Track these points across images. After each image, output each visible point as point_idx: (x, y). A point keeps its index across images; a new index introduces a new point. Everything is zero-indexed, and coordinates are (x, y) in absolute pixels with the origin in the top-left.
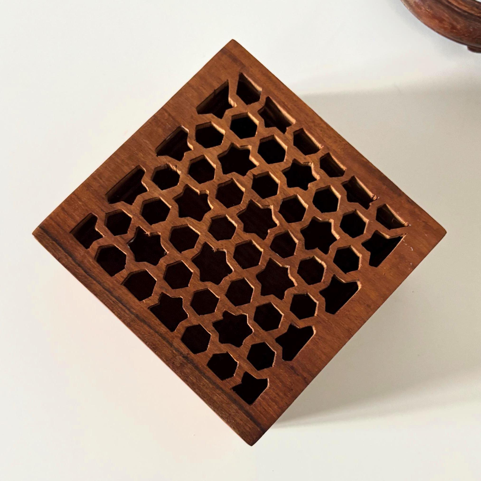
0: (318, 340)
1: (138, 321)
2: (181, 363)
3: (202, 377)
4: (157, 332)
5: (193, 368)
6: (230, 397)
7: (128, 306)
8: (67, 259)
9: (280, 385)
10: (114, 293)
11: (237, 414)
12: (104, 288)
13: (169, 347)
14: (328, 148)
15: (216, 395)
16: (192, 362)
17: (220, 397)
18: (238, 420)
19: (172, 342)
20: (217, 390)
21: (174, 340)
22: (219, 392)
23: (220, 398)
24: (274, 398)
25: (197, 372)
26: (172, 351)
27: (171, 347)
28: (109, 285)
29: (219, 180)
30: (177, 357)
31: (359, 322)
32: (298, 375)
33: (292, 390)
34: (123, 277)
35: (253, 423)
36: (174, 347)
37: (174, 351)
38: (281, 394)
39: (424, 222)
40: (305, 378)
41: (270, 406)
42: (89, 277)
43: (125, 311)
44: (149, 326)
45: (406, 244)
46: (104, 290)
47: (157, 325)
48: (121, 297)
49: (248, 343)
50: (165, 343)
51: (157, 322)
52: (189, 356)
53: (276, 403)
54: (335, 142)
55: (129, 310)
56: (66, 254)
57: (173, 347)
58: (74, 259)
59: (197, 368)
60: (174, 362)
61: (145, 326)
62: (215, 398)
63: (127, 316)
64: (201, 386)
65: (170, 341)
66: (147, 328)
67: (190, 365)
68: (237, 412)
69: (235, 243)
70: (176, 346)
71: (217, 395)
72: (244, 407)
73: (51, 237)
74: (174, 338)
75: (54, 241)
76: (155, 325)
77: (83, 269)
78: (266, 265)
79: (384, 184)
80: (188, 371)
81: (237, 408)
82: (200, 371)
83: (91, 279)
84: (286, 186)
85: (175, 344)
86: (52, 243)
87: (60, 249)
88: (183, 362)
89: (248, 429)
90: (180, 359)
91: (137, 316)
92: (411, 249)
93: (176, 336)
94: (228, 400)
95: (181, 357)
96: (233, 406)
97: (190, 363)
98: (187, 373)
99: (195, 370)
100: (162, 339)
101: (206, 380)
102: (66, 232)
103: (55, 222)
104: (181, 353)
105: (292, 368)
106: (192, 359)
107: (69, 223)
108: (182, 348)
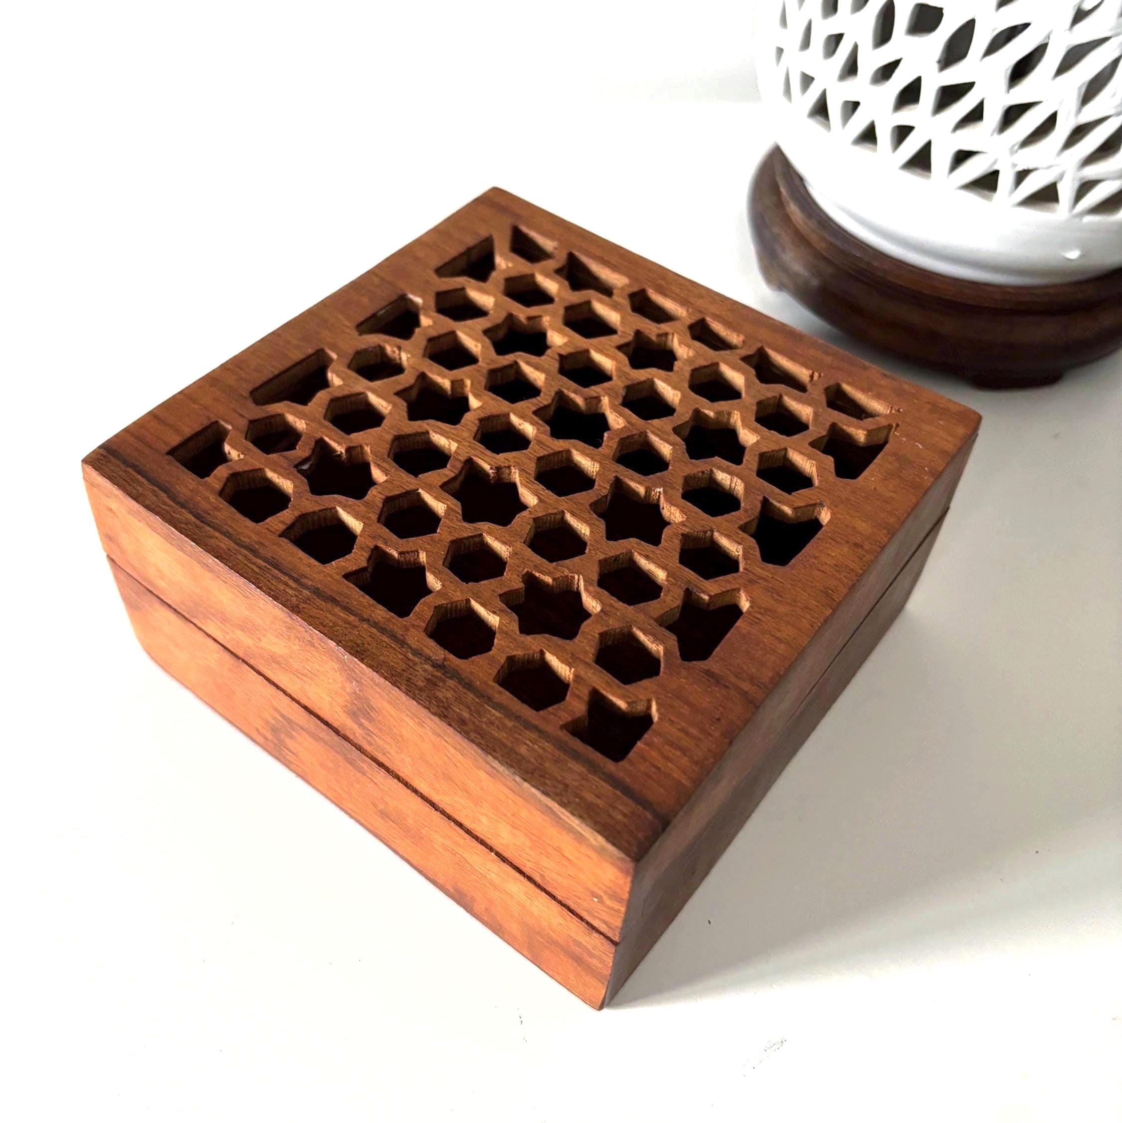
1: (319, 602)
2: (428, 680)
3: (486, 706)
4: (366, 620)
5: (461, 687)
6: (561, 746)
7: (294, 575)
8: (157, 496)
9: (686, 710)
10: (263, 552)
11: (583, 782)
12: (237, 544)
13: (397, 646)
15: (525, 744)
16: (455, 675)
17: (536, 746)
18: (590, 797)
19: (404, 638)
20: (528, 732)
21: (410, 633)
22: (533, 736)
23: (535, 750)
24: (676, 741)
25: (470, 696)
26: (406, 657)
27: (403, 647)
28: (250, 537)
29: (488, 364)
30: (418, 668)
31: (845, 577)
32: (727, 687)
33: (719, 719)
34: (283, 522)
35: (630, 802)
36: (410, 648)
37: (410, 656)
38: (694, 731)
40: (745, 693)
41: (671, 760)
42: (204, 526)
43: (286, 584)
44: (346, 609)
45: (904, 439)
46: (237, 547)
47: (364, 607)
48: (277, 557)
49: (590, 630)
50: (387, 640)
51: (365, 601)
52: (447, 664)
53: (684, 751)
54: (713, 303)
55: (296, 580)
56: (156, 489)
57: (406, 647)
58: (173, 497)
59: (469, 686)
60: (409, 678)
61: (337, 610)
62: (523, 750)
63: (290, 592)
64: (484, 726)
65: (398, 636)
66: (343, 614)
67: (450, 683)
68: (585, 779)
69: (535, 456)
70: (413, 645)
71: (528, 742)
72: (602, 765)
73: (125, 462)
74: (407, 630)
75: (130, 467)
76: (360, 608)
77: (191, 513)
80: (449, 695)
81: (583, 770)
82: (480, 694)
83: (207, 528)
84: (629, 367)
85: (411, 641)
87: (142, 479)
88: (433, 676)
89: (619, 817)
90: (425, 671)
91: (317, 592)
92: (916, 445)
93: (413, 626)
94: (557, 753)
95: (428, 667)
96: (572, 764)
97: (451, 678)
98: (444, 700)
99: (465, 691)
100: (378, 634)
101: (495, 712)
102: (158, 452)
103: (136, 438)
104: (427, 659)
105: (708, 673)
106: (455, 669)
107: (166, 438)
108: (429, 649)
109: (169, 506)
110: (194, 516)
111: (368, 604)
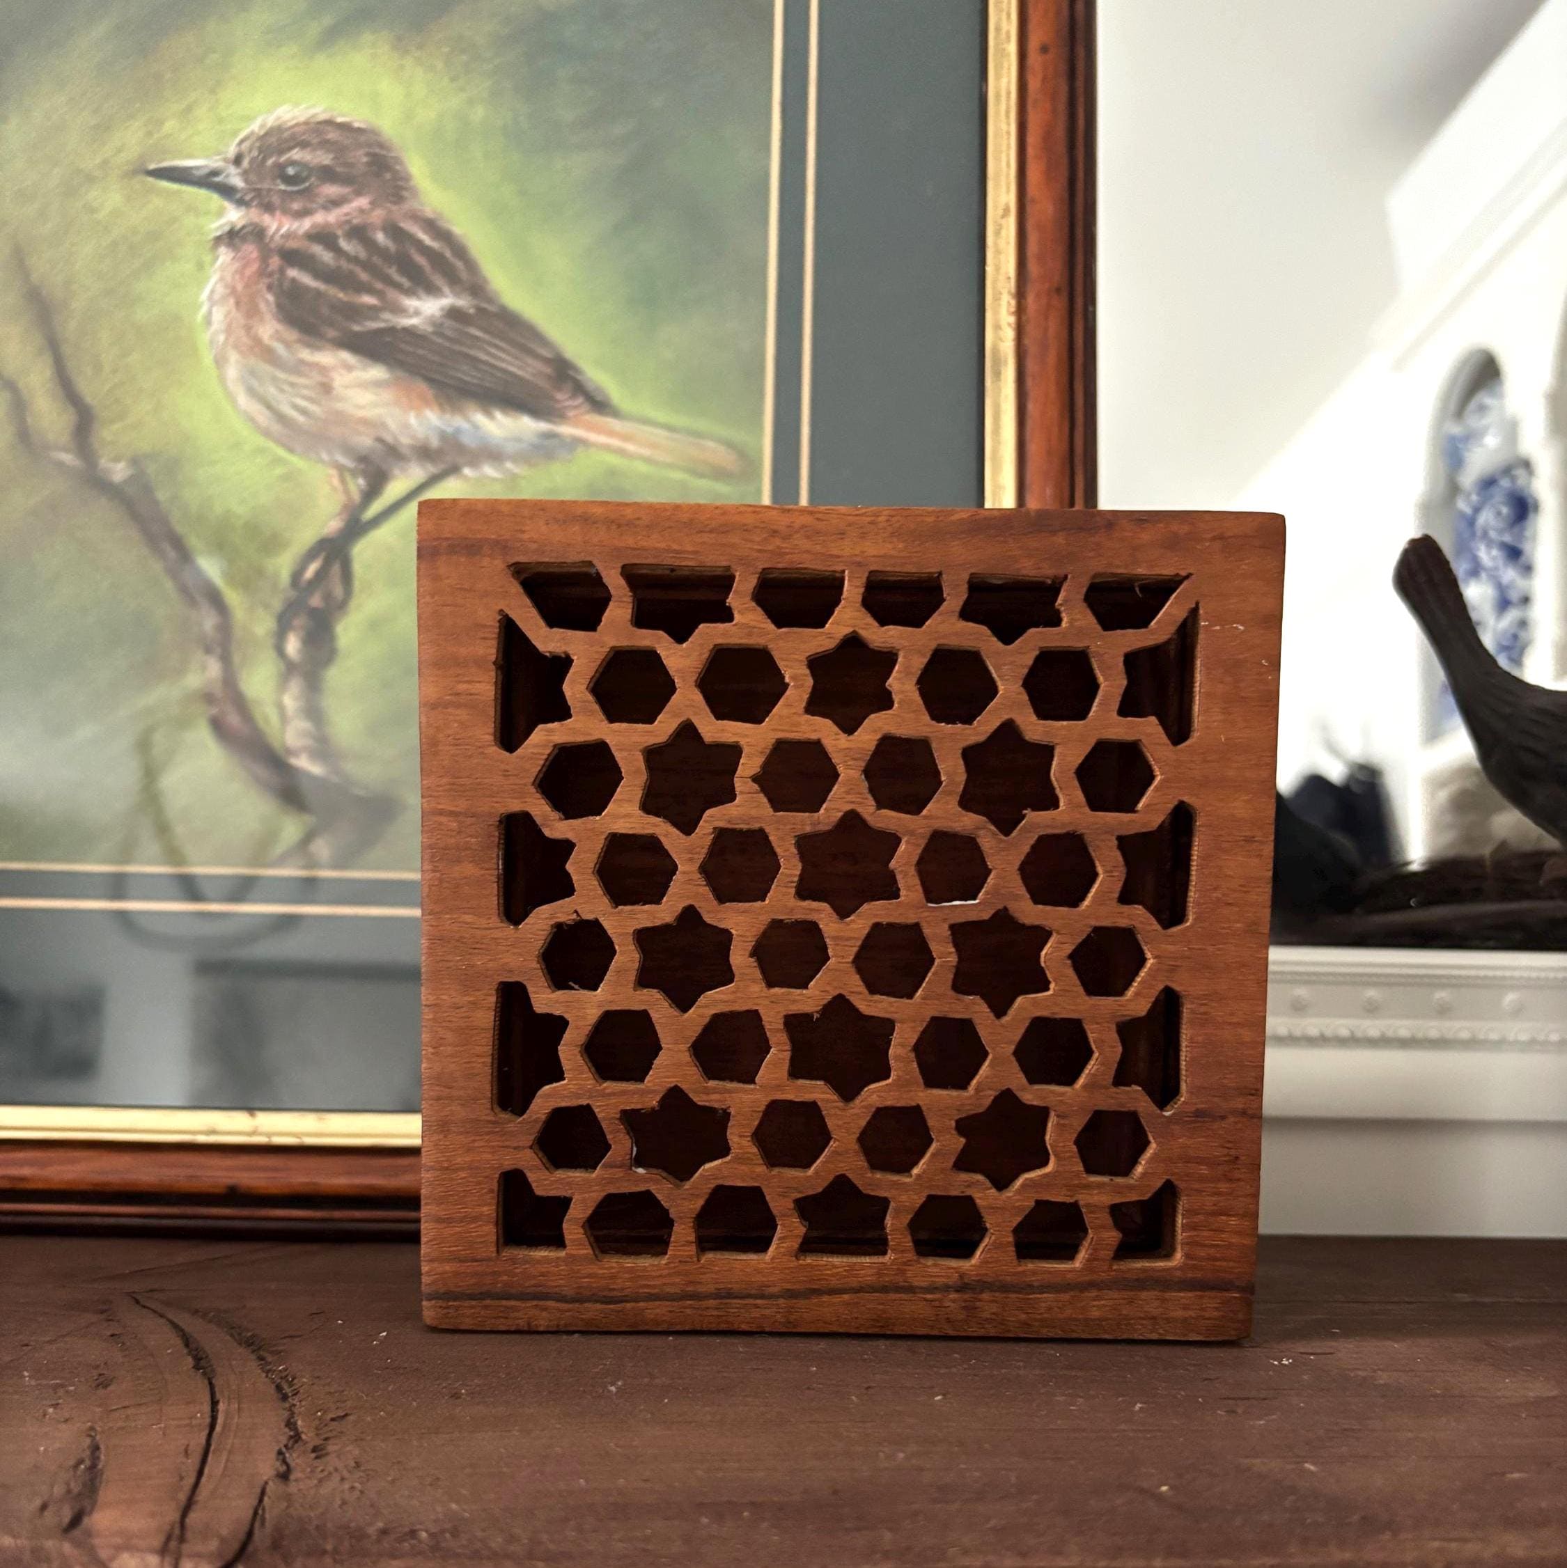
0: (1203, 1009)
1: (802, 1302)
2: (964, 1308)
3: (1033, 1295)
4: (860, 1290)
5: (997, 1294)
6: (1123, 1285)
7: (753, 1292)
8: (545, 1309)
9: (1204, 1170)
10: (701, 1289)
11: (1166, 1305)
12: (673, 1300)
13: (911, 1296)
14: (859, 564)
15: (1093, 1306)
16: (982, 1285)
17: (1103, 1302)
18: (1180, 1314)
19: (909, 1282)
20: (1086, 1294)
21: (909, 1274)
22: (1094, 1293)
23: (1105, 1306)
24: (1213, 1208)
25: (1013, 1296)
26: (925, 1300)
27: (914, 1293)
28: (672, 1284)
29: (690, 860)
30: (947, 1302)
32: (1223, 1118)
33: (1238, 1158)
34: (688, 1245)
35: (1213, 1294)
36: (920, 1289)
37: (929, 1296)
38: (1223, 1187)
39: (1214, 539)
40: (1244, 1113)
41: (1219, 1230)
42: (622, 1304)
43: (757, 1306)
44: (833, 1292)
45: (1218, 628)
46: (675, 1303)
47: (845, 1277)
48: (722, 1286)
49: (1064, 1147)
50: (898, 1296)
51: (839, 1270)
52: (966, 1281)
53: (1228, 1212)
54: (863, 536)
55: (762, 1297)
56: (535, 1303)
57: (917, 1290)
58: (561, 1298)
59: (1005, 1288)
60: (948, 1319)
61: (825, 1298)
62: (1095, 1313)
64: (1047, 1315)
65: (902, 1284)
66: (836, 1299)
67: (985, 1296)
68: (1164, 1300)
69: (848, 963)
70: (923, 1284)
71: (1095, 1303)
72: (1168, 1277)
73: (471, 1297)
74: (903, 1272)
75: (483, 1298)
76: (842, 1281)
77: (595, 1301)
78: (953, 950)
79: (1054, 533)
80: (994, 1308)
81: (1156, 1292)
82: (1019, 1289)
83: (629, 1305)
84: (843, 736)
85: (918, 1282)
86: (486, 1307)
87: (513, 1303)
88: (965, 1301)
89: (1215, 1313)
90: (954, 1301)
91: (791, 1294)
92: (1236, 628)
93: (905, 1264)
95: (953, 1296)
96: (1144, 1295)
97: (982, 1292)
98: (994, 1317)
101: (1045, 1295)
102: (489, 1259)
103: (448, 1261)
104: (946, 1288)
105: (1199, 1114)
106: (979, 1281)
107: (478, 1236)
108: (938, 1276)
109: (569, 1310)
110: (602, 1303)
111: (845, 1270)
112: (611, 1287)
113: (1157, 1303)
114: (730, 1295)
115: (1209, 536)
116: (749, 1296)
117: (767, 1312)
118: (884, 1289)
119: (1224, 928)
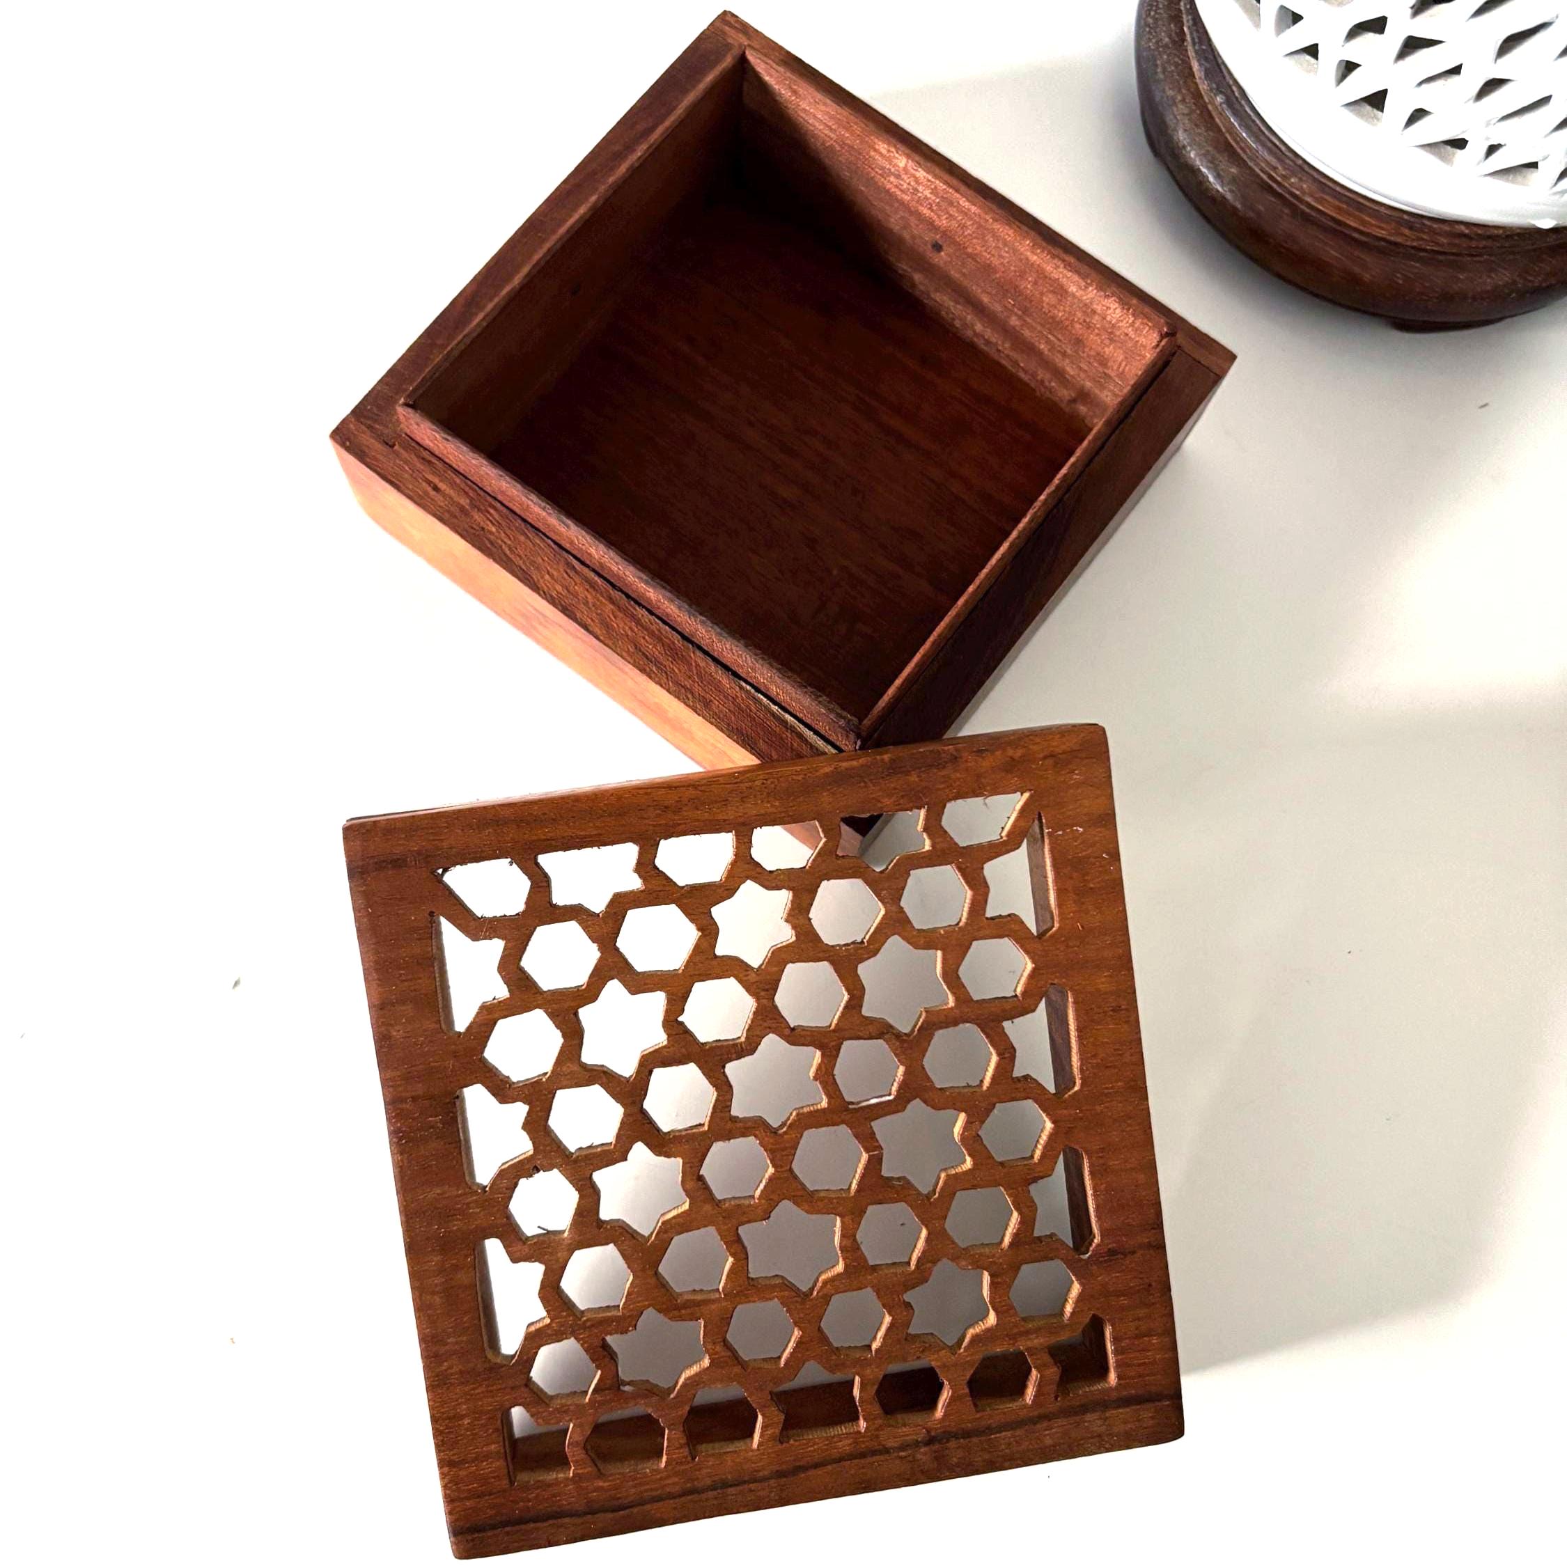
0: (1101, 1161)
1: (791, 1478)
2: (935, 1459)
3: (993, 1437)
4: (840, 1460)
5: (962, 1440)
7: (746, 1479)
9: (1124, 1301)
10: (699, 1484)
11: (1108, 1424)
12: (674, 1498)
13: (887, 1457)
14: (743, 824)
15: (1046, 1436)
16: (947, 1435)
17: (1054, 1431)
18: (1121, 1428)
19: (883, 1445)
20: (1038, 1426)
21: (882, 1438)
22: (1045, 1424)
23: (1057, 1433)
24: (1136, 1332)
25: (975, 1440)
26: (901, 1458)
27: (889, 1453)
28: (673, 1484)
29: (633, 1102)
30: (919, 1456)
31: (1131, 1055)
32: (1134, 1253)
33: (1150, 1285)
35: (1147, 1406)
36: (894, 1448)
37: (902, 1454)
38: (1142, 1313)
39: (1045, 758)
40: (1150, 1246)
41: (1144, 1350)
42: (631, 1510)
44: (816, 1466)
45: (1060, 833)
47: (827, 1450)
48: (716, 1478)
49: (1001, 1302)
50: (874, 1461)
51: (820, 1445)
52: (933, 1434)
54: (743, 800)
55: (755, 1481)
56: (551, 1522)
57: (891, 1450)
59: (967, 1434)
60: (922, 1471)
61: (811, 1472)
62: (1048, 1441)
65: (877, 1448)
66: (819, 1472)
67: (952, 1444)
68: (1106, 1419)
69: (787, 1171)
70: (895, 1444)
71: (1047, 1432)
73: (493, 1527)
74: (877, 1436)
76: (825, 1454)
77: (605, 1511)
79: (908, 773)
80: (960, 1453)
82: (979, 1433)
83: (635, 1510)
84: (752, 971)
85: (891, 1443)
86: (508, 1533)
87: (531, 1527)
88: (935, 1452)
89: (1151, 1422)
90: (925, 1454)
91: (780, 1474)
92: (1077, 830)
93: (877, 1430)
94: (1072, 1420)
95: (923, 1450)
96: (1088, 1417)
97: (948, 1441)
99: (968, 1440)
100: (862, 1461)
101: (1003, 1434)
102: (505, 1491)
103: (468, 1498)
104: (917, 1444)
105: (1112, 1252)
106: (944, 1432)
107: (491, 1472)
108: (908, 1435)
110: (613, 1511)
111: (825, 1445)
112: (619, 1496)
113: (1099, 1422)
114: (725, 1485)
115: (1041, 755)
116: (745, 1482)
117: (761, 1493)
118: (863, 1455)
119: (1107, 1088)
